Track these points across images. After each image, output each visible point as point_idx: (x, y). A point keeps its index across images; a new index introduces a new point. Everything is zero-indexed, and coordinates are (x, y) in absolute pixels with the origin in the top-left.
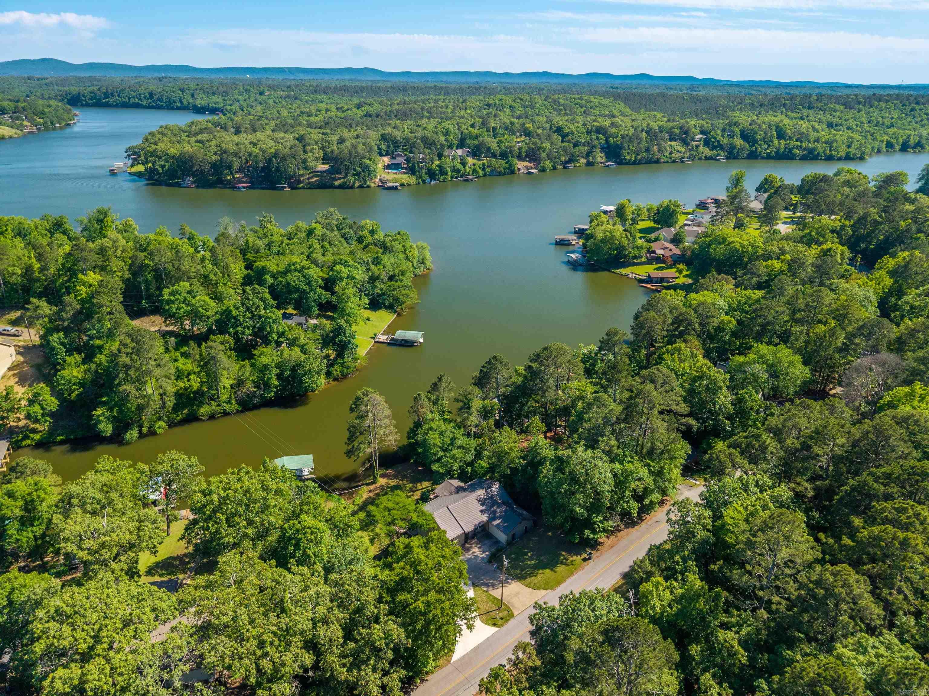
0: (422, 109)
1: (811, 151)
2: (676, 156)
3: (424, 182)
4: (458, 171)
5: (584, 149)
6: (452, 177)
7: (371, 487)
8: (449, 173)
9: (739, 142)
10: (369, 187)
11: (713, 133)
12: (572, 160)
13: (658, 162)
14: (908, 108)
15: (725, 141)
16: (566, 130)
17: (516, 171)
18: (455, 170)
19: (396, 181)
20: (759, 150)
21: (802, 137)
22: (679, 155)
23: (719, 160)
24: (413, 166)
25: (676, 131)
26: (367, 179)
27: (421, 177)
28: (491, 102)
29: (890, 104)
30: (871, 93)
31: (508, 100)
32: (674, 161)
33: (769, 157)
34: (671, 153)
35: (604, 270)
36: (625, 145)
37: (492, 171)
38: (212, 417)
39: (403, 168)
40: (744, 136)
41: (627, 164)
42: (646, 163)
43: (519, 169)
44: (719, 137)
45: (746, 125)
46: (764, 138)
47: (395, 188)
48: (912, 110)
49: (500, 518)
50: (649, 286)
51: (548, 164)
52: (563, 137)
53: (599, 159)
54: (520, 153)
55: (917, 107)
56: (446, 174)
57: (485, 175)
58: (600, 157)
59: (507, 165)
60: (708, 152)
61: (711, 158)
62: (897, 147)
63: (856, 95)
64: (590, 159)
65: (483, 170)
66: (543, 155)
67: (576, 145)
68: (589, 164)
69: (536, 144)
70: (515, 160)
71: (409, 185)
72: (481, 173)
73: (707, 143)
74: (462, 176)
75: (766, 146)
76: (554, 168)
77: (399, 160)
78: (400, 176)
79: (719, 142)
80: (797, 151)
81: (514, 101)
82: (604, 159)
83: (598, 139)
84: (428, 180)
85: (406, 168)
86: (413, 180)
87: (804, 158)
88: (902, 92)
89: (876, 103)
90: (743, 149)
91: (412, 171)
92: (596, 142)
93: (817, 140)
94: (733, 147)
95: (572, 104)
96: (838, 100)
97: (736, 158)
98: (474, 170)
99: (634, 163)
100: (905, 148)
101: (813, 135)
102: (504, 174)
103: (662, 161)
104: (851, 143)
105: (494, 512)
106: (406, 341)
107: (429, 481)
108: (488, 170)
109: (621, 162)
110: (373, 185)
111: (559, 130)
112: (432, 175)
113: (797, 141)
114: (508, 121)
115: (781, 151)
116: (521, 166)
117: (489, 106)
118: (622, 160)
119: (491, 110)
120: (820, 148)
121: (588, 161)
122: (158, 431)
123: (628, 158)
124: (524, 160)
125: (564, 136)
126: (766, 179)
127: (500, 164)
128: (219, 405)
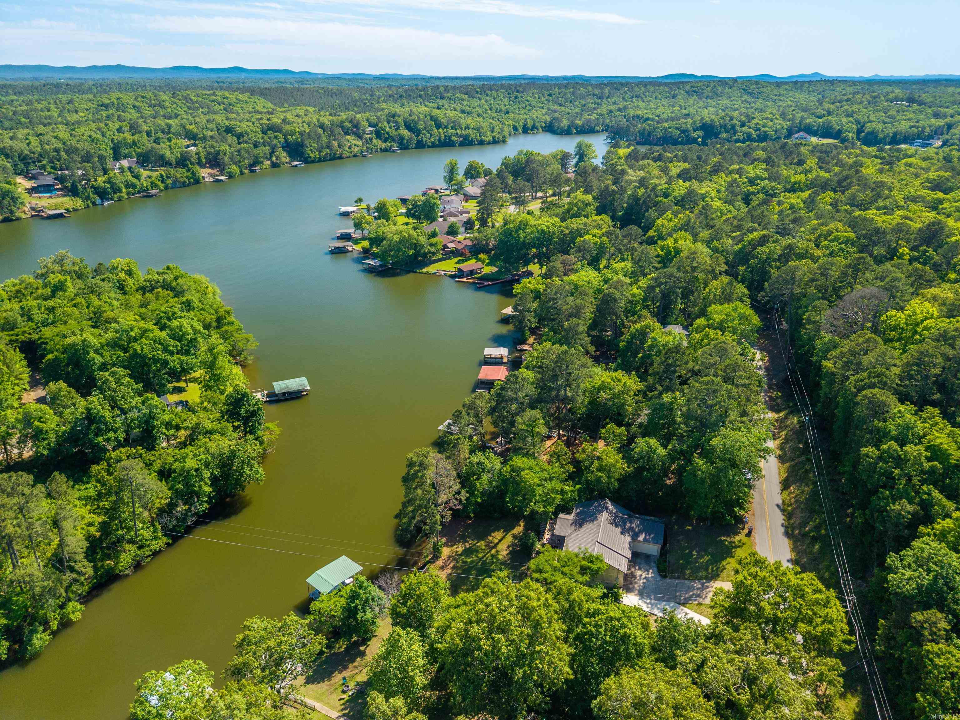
0: (15, 113)
1: (466, 137)
2: (356, 150)
3: (94, 204)
4: (134, 186)
5: (267, 149)
6: (128, 194)
7: (440, 562)
8: (124, 190)
9: (405, 133)
10: (18, 219)
11: (380, 125)
12: (256, 162)
13: (340, 158)
14: (513, 96)
15: (393, 133)
16: (240, 130)
17: (201, 180)
18: (128, 185)
19: (56, 207)
20: (424, 139)
21: (455, 125)
22: (357, 149)
23: (393, 151)
24: (74, 186)
25: (347, 124)
26: (14, 209)
27: (88, 198)
28: (107, 101)
29: (500, 94)
30: (482, 83)
31: (128, 98)
32: (355, 156)
33: (434, 146)
34: (350, 148)
35: (409, 272)
36: (306, 142)
37: (174, 182)
38: (138, 566)
39: (57, 190)
40: (408, 127)
41: (312, 162)
42: (330, 160)
43: (204, 178)
44: (388, 129)
45: (406, 115)
46: (425, 128)
47: (61, 216)
48: (516, 97)
49: (640, 532)
50: (464, 280)
51: (235, 169)
52: (238, 138)
53: (284, 160)
54: (199, 158)
55: (519, 95)
56: (120, 191)
57: (166, 188)
58: (284, 156)
59: (189, 174)
60: (380, 144)
61: (385, 150)
62: (520, 130)
63: (473, 85)
64: (274, 159)
65: (163, 181)
66: (226, 159)
67: (256, 146)
68: (274, 165)
69: (212, 147)
70: (197, 168)
71: (75, 210)
72: (162, 186)
73: (378, 135)
74: (139, 192)
75: (429, 135)
76: (242, 173)
77: (49, 180)
78: (59, 200)
79: (388, 133)
80: (454, 138)
81: (136, 99)
82: (288, 159)
83: (276, 137)
84: (98, 201)
85: (61, 189)
86: (79, 203)
87: (462, 144)
88: (504, 82)
89: (489, 93)
90: (411, 139)
91: (73, 192)
92: (275, 141)
93: (467, 127)
94: (402, 138)
95: (207, 101)
96: (460, 89)
97: (407, 148)
98: (152, 183)
99: (320, 160)
100: (525, 131)
101: (463, 123)
102: (189, 184)
103: (344, 156)
104: (493, 128)
105: (631, 529)
106: (290, 393)
107: (498, 530)
108: (169, 181)
109: (307, 161)
110: (23, 216)
111: (229, 130)
112: (102, 194)
113: (452, 128)
114: (163, 124)
115: (443, 138)
116: (204, 173)
117: (107, 107)
118: (306, 158)
119: (111, 112)
120: (473, 135)
121: (272, 162)
122: (73, 617)
123: (312, 155)
124: (205, 167)
125: (239, 136)
126: (471, 166)
127: (181, 173)
128: (141, 547)
